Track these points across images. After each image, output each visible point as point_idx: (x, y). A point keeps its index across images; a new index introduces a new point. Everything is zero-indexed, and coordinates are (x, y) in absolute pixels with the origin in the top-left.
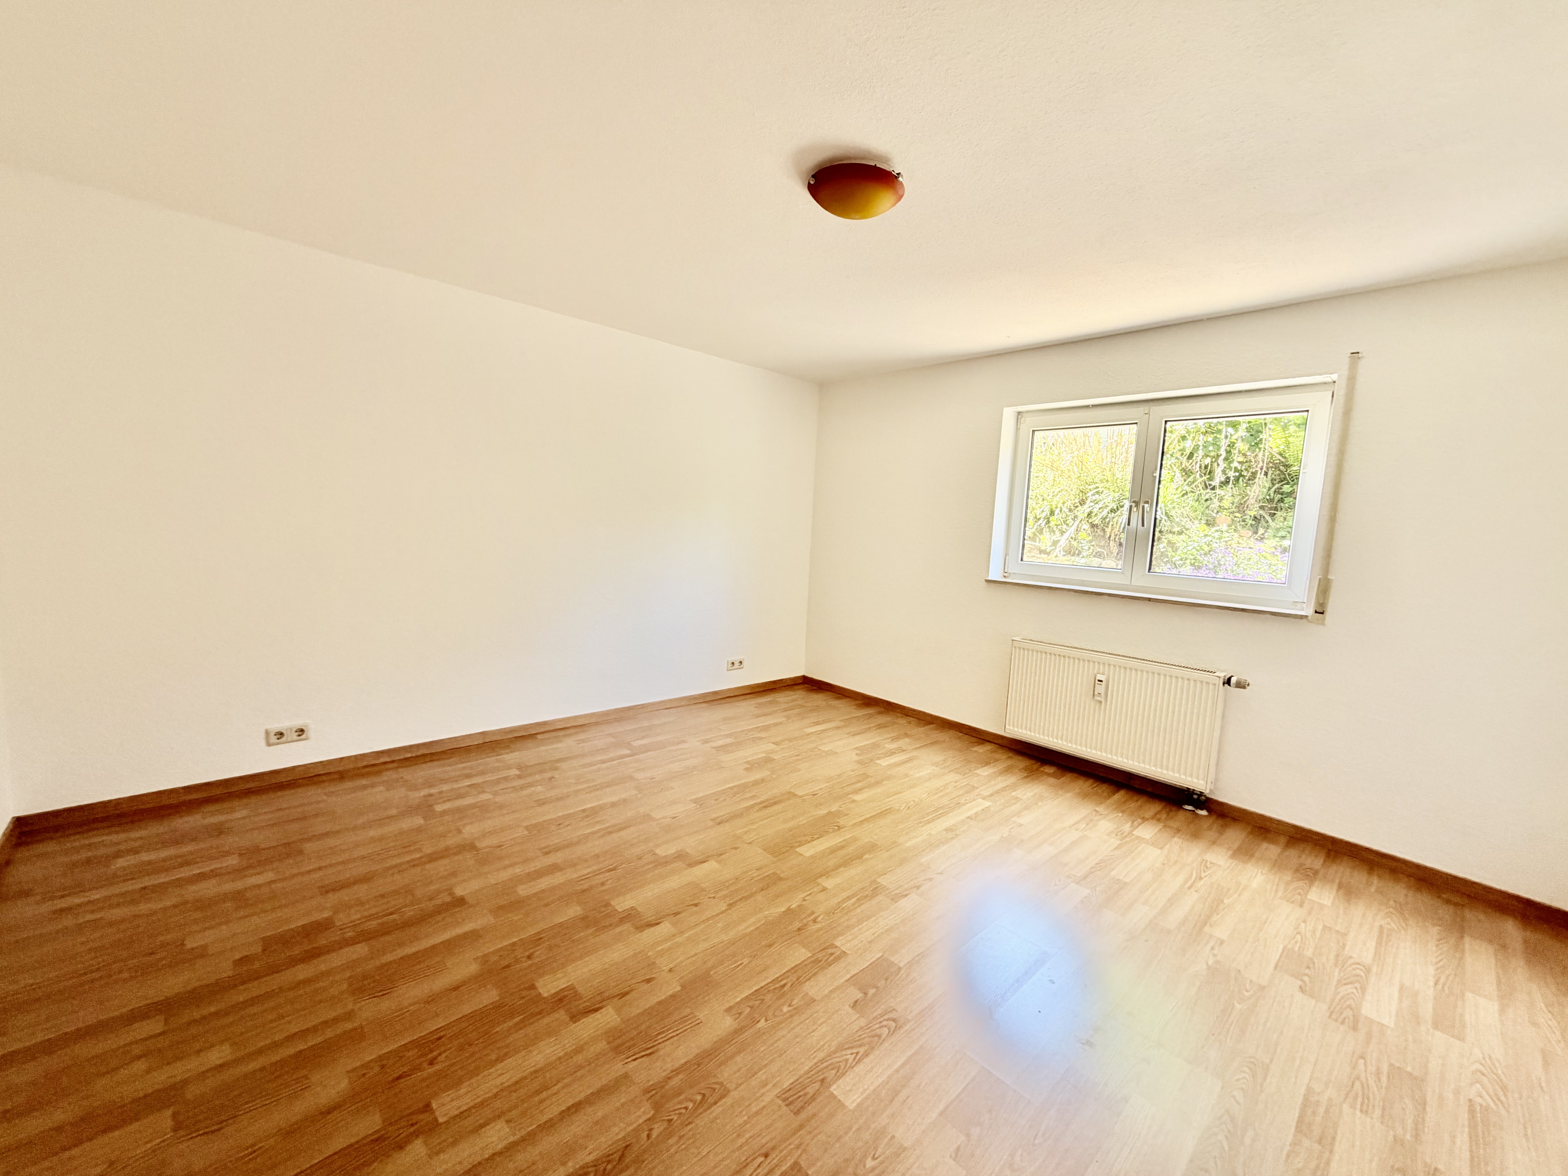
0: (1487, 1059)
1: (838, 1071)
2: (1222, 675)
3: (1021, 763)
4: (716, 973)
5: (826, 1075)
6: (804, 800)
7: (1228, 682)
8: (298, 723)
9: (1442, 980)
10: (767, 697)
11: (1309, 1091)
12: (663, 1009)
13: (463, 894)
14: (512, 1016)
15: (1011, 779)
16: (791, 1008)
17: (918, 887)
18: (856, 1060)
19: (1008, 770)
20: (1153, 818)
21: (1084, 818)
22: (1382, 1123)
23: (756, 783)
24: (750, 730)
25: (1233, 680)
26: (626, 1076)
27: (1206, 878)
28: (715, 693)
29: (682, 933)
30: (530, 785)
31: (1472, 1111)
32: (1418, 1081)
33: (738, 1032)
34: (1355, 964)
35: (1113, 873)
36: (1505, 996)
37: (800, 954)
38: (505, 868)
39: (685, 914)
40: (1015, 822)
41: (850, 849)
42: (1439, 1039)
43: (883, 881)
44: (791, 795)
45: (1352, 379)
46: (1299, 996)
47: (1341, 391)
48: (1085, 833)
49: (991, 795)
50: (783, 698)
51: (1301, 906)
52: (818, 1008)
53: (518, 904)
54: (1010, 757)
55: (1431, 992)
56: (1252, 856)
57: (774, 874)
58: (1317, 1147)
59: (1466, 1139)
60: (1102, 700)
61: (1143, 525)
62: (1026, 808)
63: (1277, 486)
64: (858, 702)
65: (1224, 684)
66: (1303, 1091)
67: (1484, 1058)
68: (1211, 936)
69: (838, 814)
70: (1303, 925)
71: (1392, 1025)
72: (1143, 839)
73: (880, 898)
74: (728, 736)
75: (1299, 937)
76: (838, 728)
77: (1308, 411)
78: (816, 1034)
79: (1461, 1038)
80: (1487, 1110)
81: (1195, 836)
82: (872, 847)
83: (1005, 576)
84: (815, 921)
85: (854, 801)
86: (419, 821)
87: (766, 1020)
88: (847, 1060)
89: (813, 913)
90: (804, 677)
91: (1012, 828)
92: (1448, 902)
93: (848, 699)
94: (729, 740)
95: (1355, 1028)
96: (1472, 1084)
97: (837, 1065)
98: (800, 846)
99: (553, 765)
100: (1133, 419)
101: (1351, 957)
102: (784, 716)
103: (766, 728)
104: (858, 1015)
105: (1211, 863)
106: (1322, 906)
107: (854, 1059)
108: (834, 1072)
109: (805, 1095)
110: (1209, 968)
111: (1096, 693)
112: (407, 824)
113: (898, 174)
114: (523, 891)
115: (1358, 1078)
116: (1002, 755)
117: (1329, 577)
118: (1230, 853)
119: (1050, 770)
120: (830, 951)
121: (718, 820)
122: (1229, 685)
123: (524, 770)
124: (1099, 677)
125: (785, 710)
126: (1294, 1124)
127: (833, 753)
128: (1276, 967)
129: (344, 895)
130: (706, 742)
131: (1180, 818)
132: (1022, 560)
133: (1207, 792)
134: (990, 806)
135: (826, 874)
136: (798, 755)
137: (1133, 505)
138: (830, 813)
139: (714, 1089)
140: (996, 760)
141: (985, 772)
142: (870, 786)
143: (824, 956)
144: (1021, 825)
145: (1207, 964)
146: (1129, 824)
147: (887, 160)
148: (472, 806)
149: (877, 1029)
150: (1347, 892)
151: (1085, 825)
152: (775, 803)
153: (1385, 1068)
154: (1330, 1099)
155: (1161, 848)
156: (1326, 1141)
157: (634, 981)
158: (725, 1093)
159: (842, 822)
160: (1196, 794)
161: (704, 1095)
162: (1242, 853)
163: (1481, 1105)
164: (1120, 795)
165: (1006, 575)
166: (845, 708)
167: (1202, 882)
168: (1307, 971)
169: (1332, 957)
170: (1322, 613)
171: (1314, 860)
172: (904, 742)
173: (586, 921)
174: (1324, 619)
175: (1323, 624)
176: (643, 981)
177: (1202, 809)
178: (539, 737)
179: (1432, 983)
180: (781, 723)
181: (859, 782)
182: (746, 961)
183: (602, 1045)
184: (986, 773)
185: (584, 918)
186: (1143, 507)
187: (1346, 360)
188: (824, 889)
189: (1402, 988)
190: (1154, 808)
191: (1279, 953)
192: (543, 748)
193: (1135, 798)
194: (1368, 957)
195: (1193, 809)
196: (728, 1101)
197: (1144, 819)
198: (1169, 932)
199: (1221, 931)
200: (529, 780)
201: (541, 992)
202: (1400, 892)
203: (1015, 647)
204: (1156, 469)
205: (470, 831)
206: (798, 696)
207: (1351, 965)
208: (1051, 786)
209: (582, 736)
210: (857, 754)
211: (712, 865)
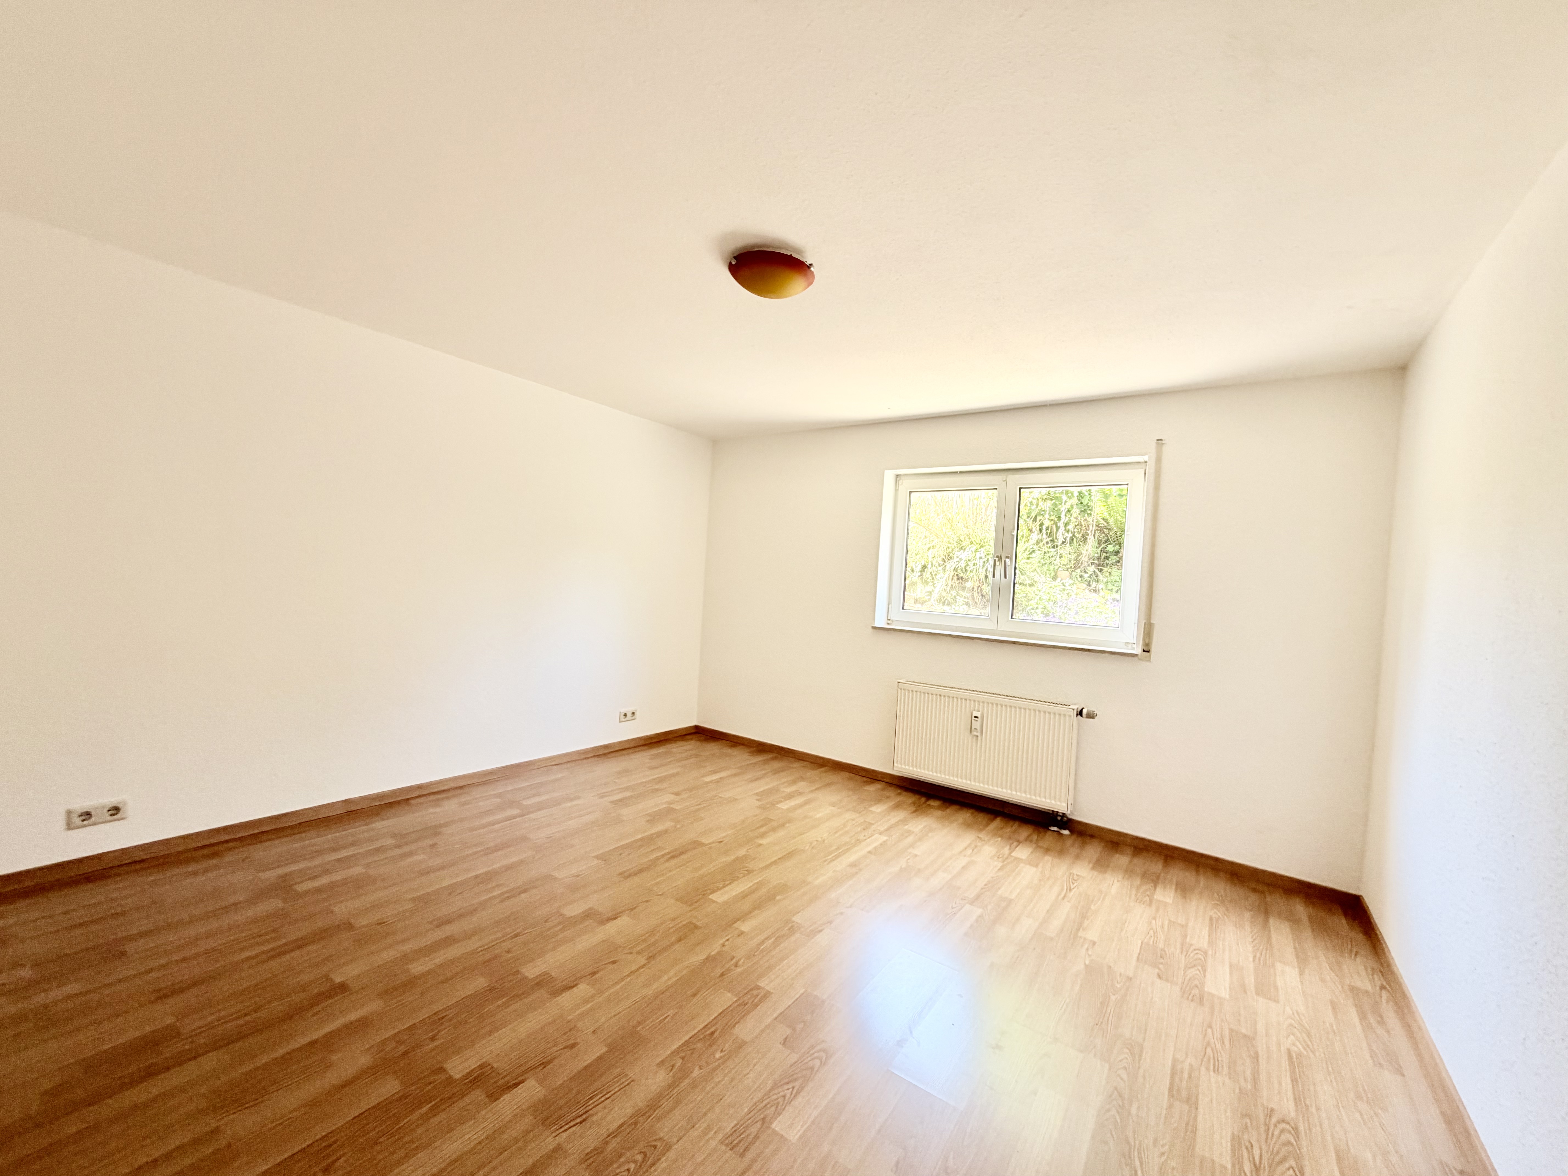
0: (1296, 1014)
1: (777, 1107)
2: (1075, 707)
3: (909, 799)
4: (643, 1028)
5: (765, 1113)
6: (710, 848)
7: (1080, 713)
8: (112, 800)
9: (1258, 955)
10: (662, 747)
11: (1175, 1061)
12: (590, 1072)
13: (342, 980)
14: (420, 1105)
15: (901, 815)
16: (723, 1053)
17: (831, 922)
18: (793, 1096)
19: (897, 806)
20: (1026, 840)
21: (969, 845)
22: (1230, 1078)
23: (659, 835)
24: (649, 782)
25: (1085, 712)
26: (558, 1148)
27: (1075, 889)
28: (606, 747)
29: (602, 992)
30: (410, 854)
31: (1290, 1058)
32: (1250, 1039)
33: (671, 1086)
34: (1195, 950)
35: (1000, 892)
36: (1302, 961)
37: (725, 999)
38: (390, 946)
39: (602, 973)
40: (910, 853)
41: (763, 891)
42: (1261, 1004)
43: (797, 919)
44: (697, 844)
45: (1159, 460)
46: (1158, 981)
47: (1151, 468)
48: (972, 858)
49: (887, 830)
50: (679, 749)
51: (1150, 905)
52: (750, 1049)
53: (410, 983)
54: (900, 794)
55: (1252, 966)
56: (1108, 866)
57: (691, 923)
58: (1186, 1108)
59: (1289, 1081)
60: (978, 734)
61: (1005, 577)
62: (920, 840)
63: (1103, 546)
64: (752, 749)
65: (1077, 715)
66: (1170, 1063)
67: (1293, 1013)
68: (1085, 939)
69: (746, 858)
70: (1154, 922)
71: (1227, 997)
72: (1022, 859)
73: (797, 935)
74: (626, 789)
75: (1152, 932)
76: (734, 775)
77: (1127, 484)
78: (751, 1075)
79: (1276, 1001)
80: (1300, 1056)
81: (1061, 853)
82: (783, 889)
83: (888, 624)
84: (736, 965)
85: (760, 845)
86: (276, 904)
87: (700, 1068)
88: (784, 1096)
89: (734, 957)
90: (696, 727)
91: (909, 859)
92: (1254, 890)
93: (742, 747)
94: (627, 794)
95: (1201, 1002)
96: (1288, 1036)
97: (776, 1102)
98: (711, 893)
99: (435, 830)
100: (992, 485)
101: (1191, 945)
102: (680, 766)
103: (661, 780)
104: (789, 1051)
105: (1077, 875)
106: (1166, 904)
107: (792, 1093)
108: (773, 1109)
109: (747, 1136)
110: (1086, 966)
111: (973, 728)
112: (263, 908)
113: (811, 265)
114: (417, 968)
115: (1208, 1044)
116: (891, 792)
117: (1152, 622)
118: (1091, 866)
119: (934, 803)
120: (755, 992)
121: (626, 874)
122: (1082, 716)
123: (402, 838)
124: (975, 714)
125: (679, 760)
126: (1166, 1092)
127: (734, 800)
128: (1138, 959)
129: (191, 997)
130: (602, 796)
131: (1048, 839)
132: (903, 608)
133: (1068, 813)
134: (887, 840)
135: (744, 917)
136: (700, 804)
137: (997, 559)
138: (737, 858)
139: (655, 1147)
140: (888, 797)
141: (878, 808)
142: (774, 830)
143: (749, 999)
144: (916, 856)
145: (1085, 964)
146: (1008, 847)
147: (800, 252)
148: (344, 882)
149: (809, 1061)
150: (1184, 890)
151: (971, 851)
152: (682, 853)
153: (1227, 1032)
154: (1191, 1065)
155: (1037, 866)
156: (1192, 1101)
157: (555, 1049)
158: (668, 1148)
159: (751, 865)
160: (1060, 816)
161: (645, 1154)
162: (1100, 865)
163: (1295, 1052)
164: (998, 822)
165: (889, 622)
166: (740, 756)
167: (1072, 893)
168: (1162, 960)
169: (1179, 946)
170: (1148, 652)
171: (1156, 866)
172: (802, 785)
173: (492, 993)
174: (1150, 656)
175: (1149, 661)
176: (565, 1048)
177: (1065, 829)
178: (412, 801)
179: (1251, 959)
180: (678, 774)
181: (762, 826)
182: (670, 1013)
183: (528, 1120)
184: (879, 810)
185: (492, 989)
186: (1005, 561)
187: (1153, 444)
188: (742, 933)
189: (1231, 966)
190: (1025, 832)
191: (1139, 948)
192: (418, 814)
193: (1011, 823)
194: (1204, 943)
195: (1058, 830)
196: (671, 1155)
197: (1019, 842)
198: (1052, 939)
199: (1092, 934)
200: (406, 849)
201: (452, 1074)
202: (1221, 887)
203: (901, 689)
204: (1014, 529)
205: (342, 909)
206: (689, 746)
207: (1192, 952)
208: (937, 818)
209: (465, 798)
210: (758, 800)
211: (624, 921)
